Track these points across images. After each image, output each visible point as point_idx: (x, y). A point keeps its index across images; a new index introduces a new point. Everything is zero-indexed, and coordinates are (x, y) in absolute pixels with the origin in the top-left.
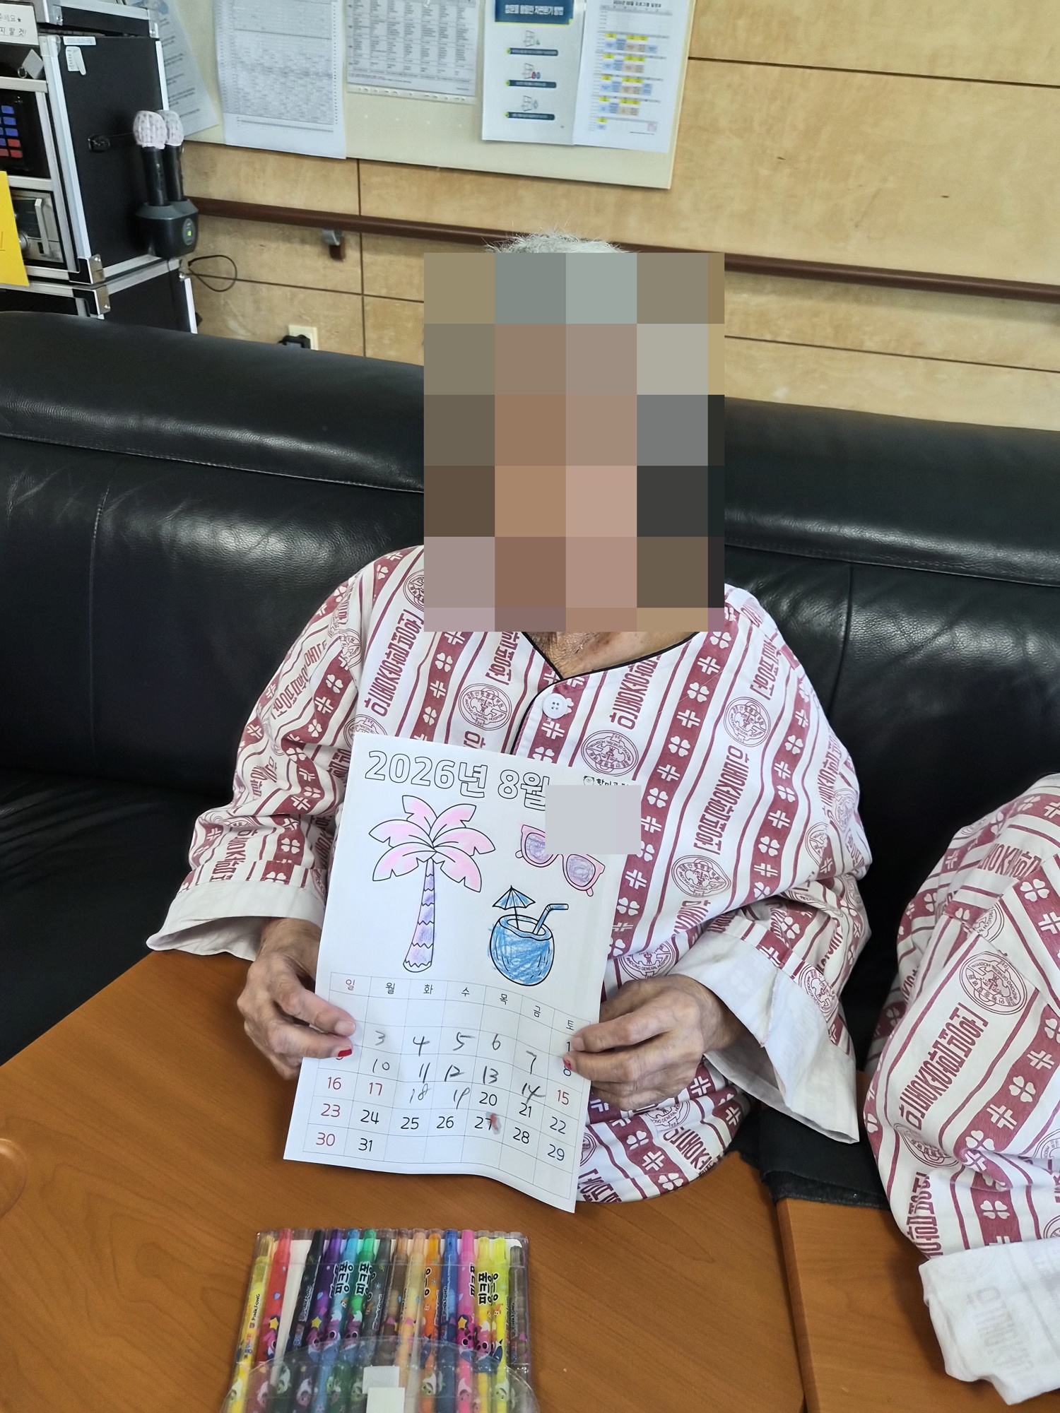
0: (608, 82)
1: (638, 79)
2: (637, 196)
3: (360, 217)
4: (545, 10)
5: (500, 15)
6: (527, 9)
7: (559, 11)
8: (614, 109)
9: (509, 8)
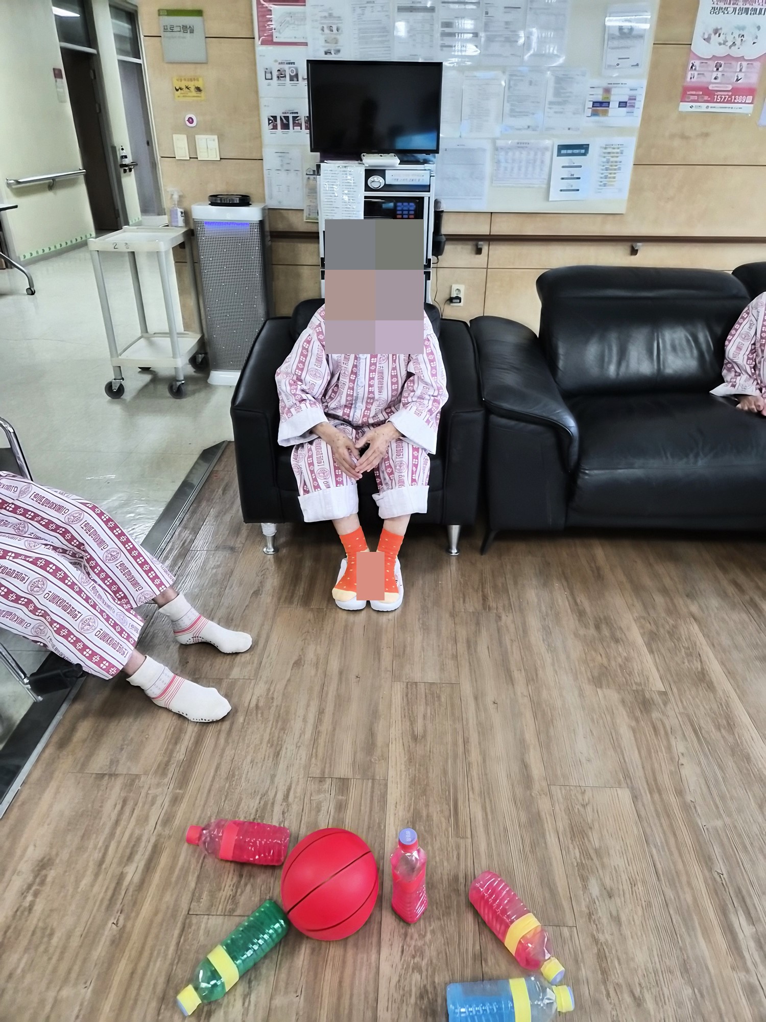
0: (603, 176)
2: (611, 217)
3: (490, 235)
4: (577, 151)
5: (559, 154)
6: (570, 151)
7: (583, 151)
8: (605, 185)
9: (563, 152)
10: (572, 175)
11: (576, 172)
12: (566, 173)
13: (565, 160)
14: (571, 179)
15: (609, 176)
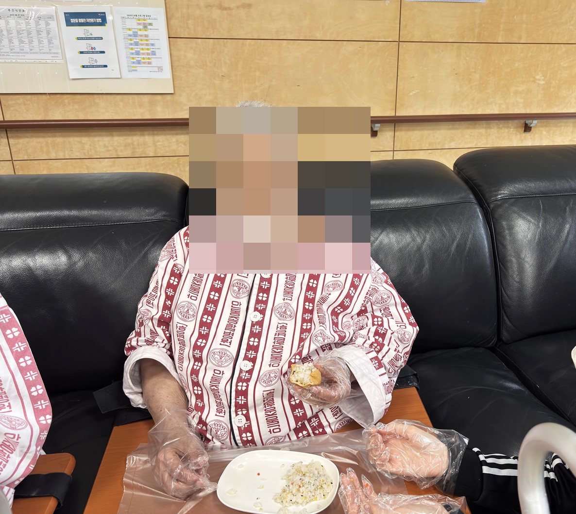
0: (133, 51)
1: (148, 49)
2: (159, 98)
3: (5, 121)
4: (92, 20)
5: (69, 24)
6: (82, 20)
7: (99, 20)
8: (139, 62)
9: (73, 21)
10: (92, 49)
11: (98, 45)
12: (84, 45)
13: (80, 31)
14: (93, 53)
15: (141, 51)
